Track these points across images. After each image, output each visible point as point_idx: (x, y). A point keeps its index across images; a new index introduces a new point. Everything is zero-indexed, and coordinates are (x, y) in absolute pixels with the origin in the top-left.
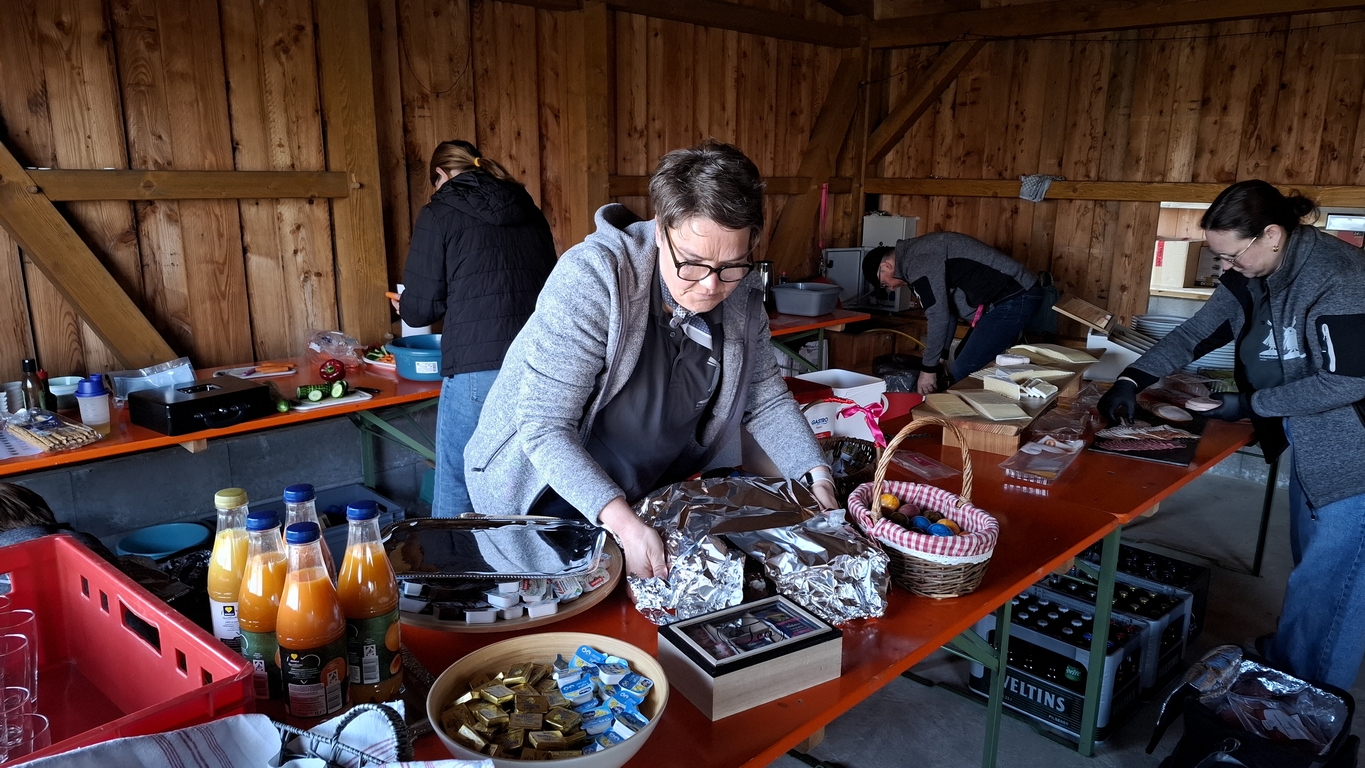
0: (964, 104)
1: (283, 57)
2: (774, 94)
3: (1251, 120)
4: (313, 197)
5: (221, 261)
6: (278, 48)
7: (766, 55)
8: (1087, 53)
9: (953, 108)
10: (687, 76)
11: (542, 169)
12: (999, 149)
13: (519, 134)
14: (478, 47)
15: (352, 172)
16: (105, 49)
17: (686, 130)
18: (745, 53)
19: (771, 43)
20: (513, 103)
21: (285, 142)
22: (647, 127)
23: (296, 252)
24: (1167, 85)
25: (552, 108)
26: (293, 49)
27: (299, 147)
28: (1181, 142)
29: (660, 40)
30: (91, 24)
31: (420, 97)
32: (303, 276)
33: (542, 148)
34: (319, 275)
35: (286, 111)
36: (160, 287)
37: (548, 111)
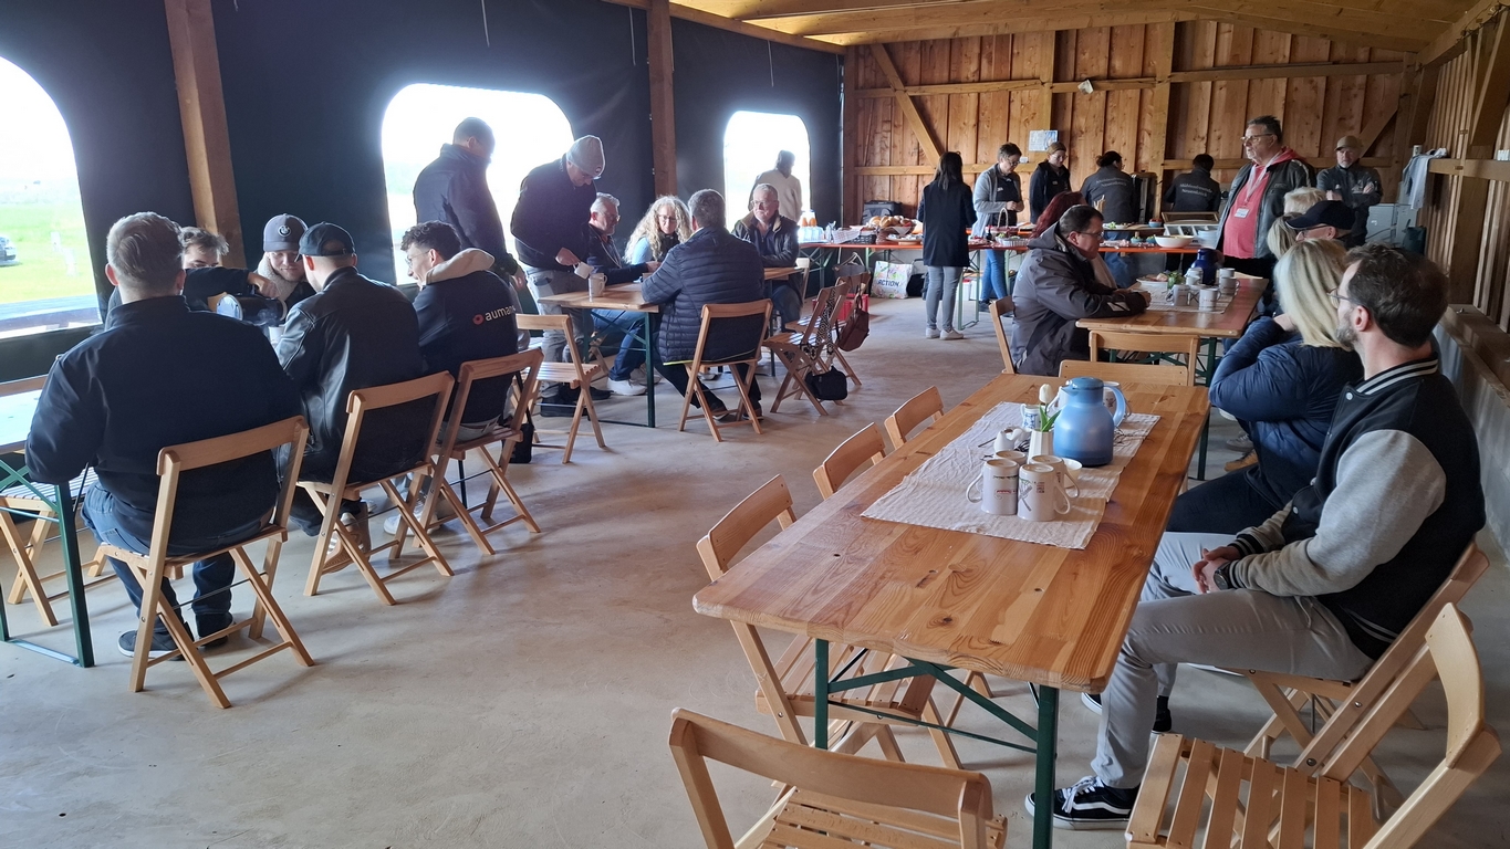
18: (1294, 88)
29: (1224, 91)
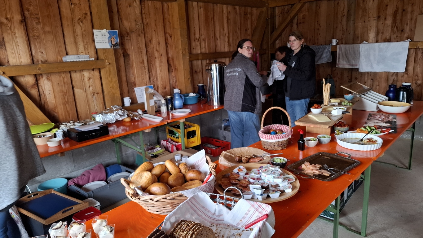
0: (300, 23)
1: (81, 24)
2: (239, 24)
3: (394, 22)
4: (94, 68)
5: (65, 92)
6: (79, 21)
7: (236, 12)
8: (339, 4)
9: (297, 24)
10: (211, 20)
11: (167, 54)
12: (313, 37)
13: (159, 43)
14: (144, 16)
15: (106, 59)
16: (22, 25)
17: (212, 38)
18: (229, 12)
19: (237, 8)
20: (156, 33)
21: (83, 51)
22: (200, 37)
23: (89, 87)
24: (366, 13)
25: (169, 34)
26: (84, 21)
27: (88, 53)
28: (372, 30)
29: (202, 9)
30: (17, 17)
31: (126, 34)
32: (92, 95)
33: (167, 47)
34: (97, 93)
35: (83, 41)
36: (46, 102)
37: (168, 35)
